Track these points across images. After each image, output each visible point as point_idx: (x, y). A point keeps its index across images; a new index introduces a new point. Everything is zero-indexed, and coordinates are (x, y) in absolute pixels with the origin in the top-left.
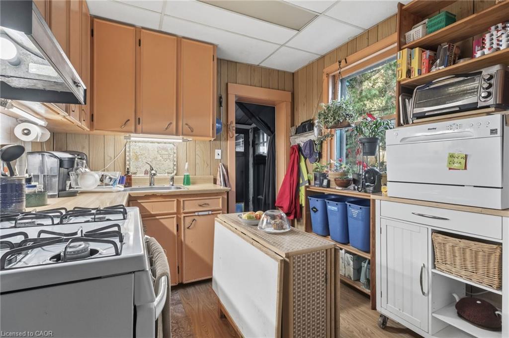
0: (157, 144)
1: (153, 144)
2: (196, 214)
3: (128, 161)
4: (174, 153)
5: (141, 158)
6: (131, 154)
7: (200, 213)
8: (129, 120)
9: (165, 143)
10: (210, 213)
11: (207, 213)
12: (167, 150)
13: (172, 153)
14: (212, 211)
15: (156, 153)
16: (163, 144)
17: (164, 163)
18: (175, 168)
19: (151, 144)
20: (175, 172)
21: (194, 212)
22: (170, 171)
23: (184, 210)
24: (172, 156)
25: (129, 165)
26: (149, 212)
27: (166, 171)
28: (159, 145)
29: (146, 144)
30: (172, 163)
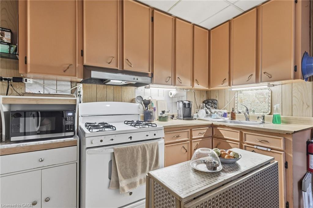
0: (255, 91)
1: (253, 91)
2: (255, 147)
3: (237, 103)
4: (269, 97)
5: (244, 101)
6: (238, 99)
7: (258, 148)
8: (225, 79)
9: (261, 89)
10: (269, 150)
11: (266, 149)
12: (263, 95)
13: (268, 97)
14: (272, 149)
15: (254, 97)
16: (260, 91)
17: (261, 104)
18: (270, 108)
19: (251, 91)
20: (270, 112)
21: (254, 145)
22: (265, 111)
23: (245, 140)
24: (267, 99)
25: (237, 106)
26: (223, 136)
27: (262, 111)
28: (257, 91)
29: (247, 91)
30: (267, 104)
